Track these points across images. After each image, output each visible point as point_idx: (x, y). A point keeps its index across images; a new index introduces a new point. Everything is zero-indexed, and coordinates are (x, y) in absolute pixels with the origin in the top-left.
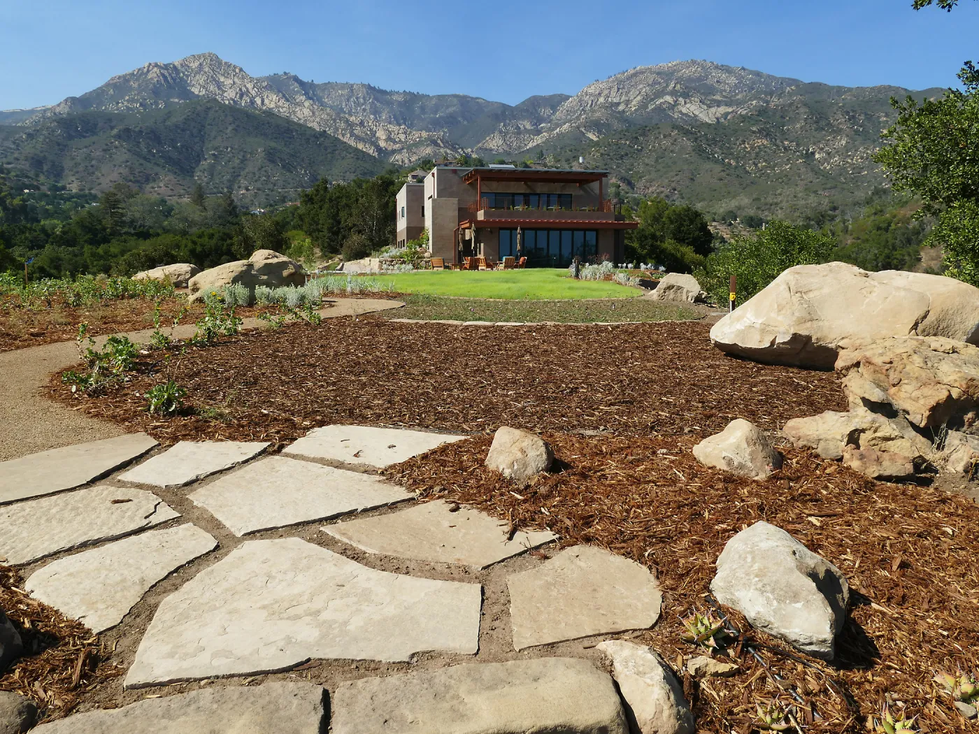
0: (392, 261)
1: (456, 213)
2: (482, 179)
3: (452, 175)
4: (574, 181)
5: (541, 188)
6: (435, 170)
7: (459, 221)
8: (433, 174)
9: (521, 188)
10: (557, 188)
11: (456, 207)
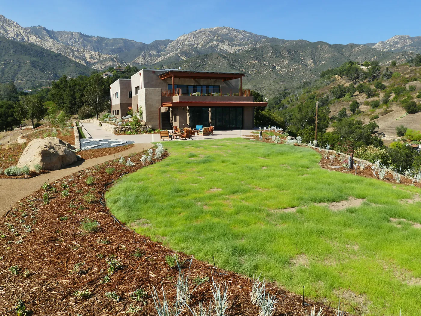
1: (160, 98)
2: (175, 77)
3: (152, 74)
4: (221, 78)
5: (203, 82)
6: (142, 71)
7: (162, 103)
8: (140, 74)
9: (192, 82)
10: (211, 82)
11: (160, 93)
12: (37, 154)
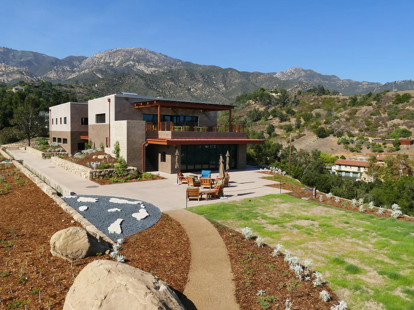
0: (101, 172)
1: (144, 132)
2: (161, 107)
3: (125, 101)
6: (111, 97)
7: (147, 138)
8: (109, 100)
11: (144, 127)
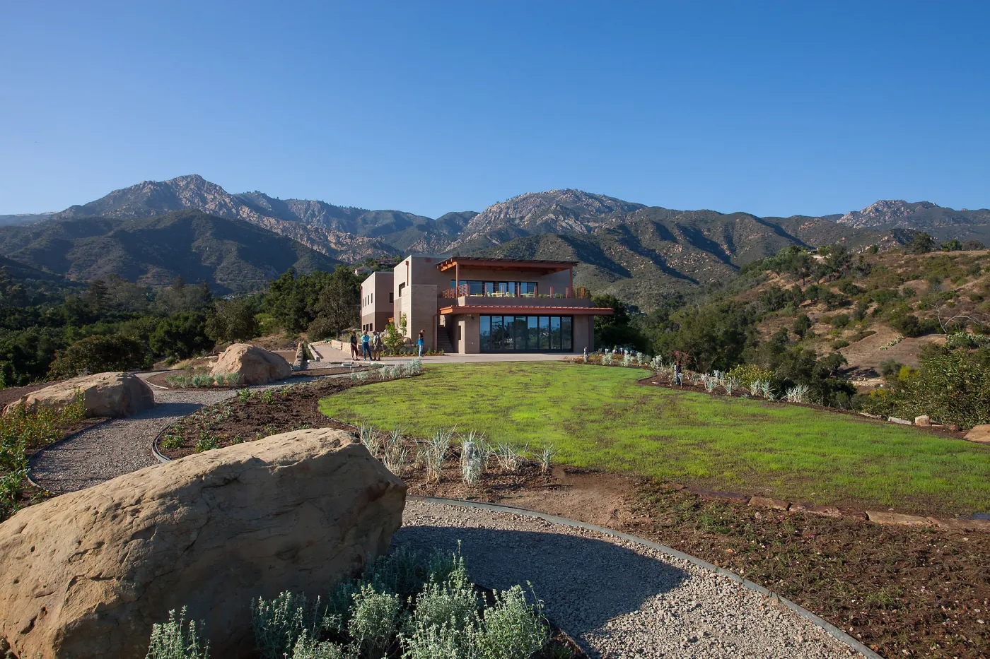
2: (459, 267)
3: (426, 263)
6: (409, 259)
8: (407, 263)
12: (237, 360)
